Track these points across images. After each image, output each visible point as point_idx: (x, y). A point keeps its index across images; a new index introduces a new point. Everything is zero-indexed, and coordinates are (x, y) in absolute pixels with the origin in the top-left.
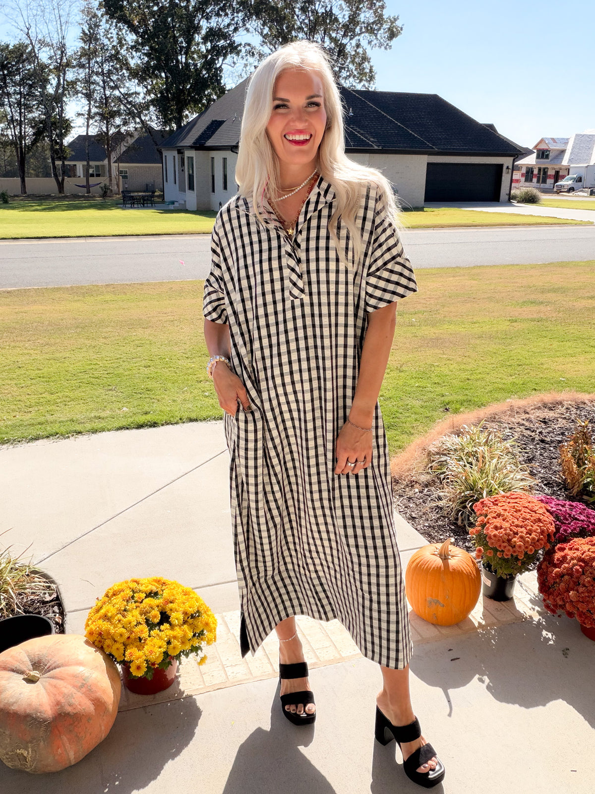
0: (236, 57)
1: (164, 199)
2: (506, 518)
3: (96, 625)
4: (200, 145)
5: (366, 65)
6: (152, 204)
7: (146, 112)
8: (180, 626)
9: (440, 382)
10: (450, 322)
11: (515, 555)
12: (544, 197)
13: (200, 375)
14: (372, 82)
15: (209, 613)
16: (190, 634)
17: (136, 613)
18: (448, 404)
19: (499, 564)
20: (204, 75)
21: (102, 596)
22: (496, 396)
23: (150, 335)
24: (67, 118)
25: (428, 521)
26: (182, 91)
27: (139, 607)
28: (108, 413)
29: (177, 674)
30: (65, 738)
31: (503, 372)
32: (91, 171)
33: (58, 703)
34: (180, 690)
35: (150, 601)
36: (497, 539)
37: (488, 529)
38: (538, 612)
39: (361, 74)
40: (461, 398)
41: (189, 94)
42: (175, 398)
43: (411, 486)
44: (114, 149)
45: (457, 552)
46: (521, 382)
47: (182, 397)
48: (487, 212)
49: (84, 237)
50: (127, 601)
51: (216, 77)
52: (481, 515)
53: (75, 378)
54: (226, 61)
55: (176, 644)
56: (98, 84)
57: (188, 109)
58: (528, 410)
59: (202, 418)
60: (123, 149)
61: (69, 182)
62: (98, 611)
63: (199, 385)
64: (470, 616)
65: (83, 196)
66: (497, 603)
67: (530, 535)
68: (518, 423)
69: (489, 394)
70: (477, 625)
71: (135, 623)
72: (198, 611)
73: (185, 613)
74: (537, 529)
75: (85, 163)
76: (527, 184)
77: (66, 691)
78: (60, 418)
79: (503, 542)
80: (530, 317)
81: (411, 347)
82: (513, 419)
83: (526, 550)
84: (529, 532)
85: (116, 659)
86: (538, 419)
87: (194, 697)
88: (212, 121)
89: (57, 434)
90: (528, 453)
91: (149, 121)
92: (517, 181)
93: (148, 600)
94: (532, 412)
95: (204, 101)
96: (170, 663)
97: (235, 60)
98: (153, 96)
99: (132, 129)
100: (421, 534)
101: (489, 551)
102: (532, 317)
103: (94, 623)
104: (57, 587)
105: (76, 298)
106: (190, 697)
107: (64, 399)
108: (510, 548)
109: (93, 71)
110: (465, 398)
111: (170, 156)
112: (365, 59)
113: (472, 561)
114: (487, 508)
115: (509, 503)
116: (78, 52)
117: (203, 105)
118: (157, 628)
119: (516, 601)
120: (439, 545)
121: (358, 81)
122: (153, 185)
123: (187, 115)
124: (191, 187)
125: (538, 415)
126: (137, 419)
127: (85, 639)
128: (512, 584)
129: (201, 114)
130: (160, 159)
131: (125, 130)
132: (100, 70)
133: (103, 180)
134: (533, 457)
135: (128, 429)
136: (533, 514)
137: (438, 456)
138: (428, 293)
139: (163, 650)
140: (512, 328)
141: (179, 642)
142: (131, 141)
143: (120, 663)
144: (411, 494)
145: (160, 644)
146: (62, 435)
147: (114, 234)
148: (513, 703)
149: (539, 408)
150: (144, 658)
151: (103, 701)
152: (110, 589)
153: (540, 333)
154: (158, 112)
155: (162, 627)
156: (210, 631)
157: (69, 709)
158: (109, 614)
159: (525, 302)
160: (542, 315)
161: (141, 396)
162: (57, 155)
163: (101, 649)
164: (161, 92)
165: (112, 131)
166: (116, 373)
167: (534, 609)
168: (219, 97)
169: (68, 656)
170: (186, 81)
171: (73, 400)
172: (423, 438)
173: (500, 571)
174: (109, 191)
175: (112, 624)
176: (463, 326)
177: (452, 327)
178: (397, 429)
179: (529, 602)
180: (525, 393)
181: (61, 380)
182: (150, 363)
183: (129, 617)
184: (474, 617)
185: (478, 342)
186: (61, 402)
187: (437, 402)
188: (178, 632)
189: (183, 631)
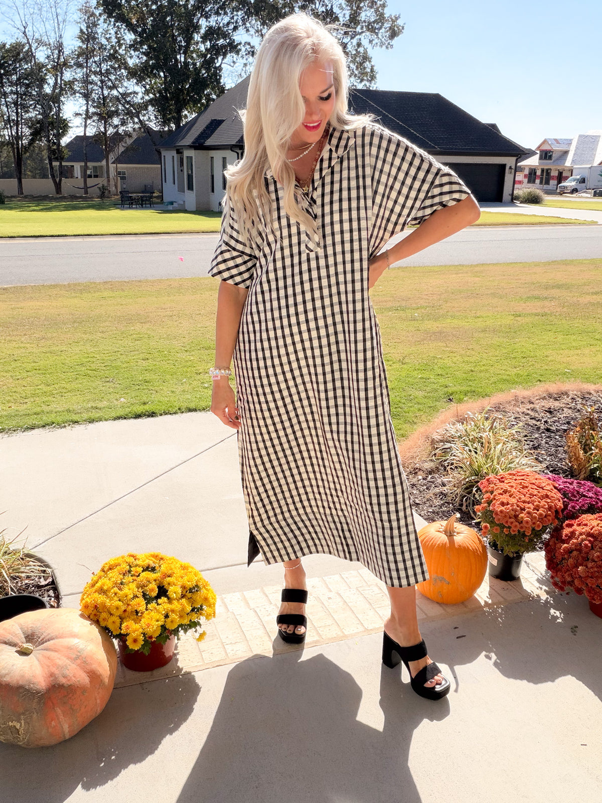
0: (235, 56)
1: (163, 200)
2: (513, 494)
3: (91, 598)
4: (199, 145)
5: (367, 64)
6: (150, 204)
7: (145, 112)
8: (178, 600)
9: (444, 373)
10: (453, 317)
11: (522, 530)
12: (547, 198)
13: (200, 368)
14: (373, 82)
15: (209, 588)
16: (189, 609)
17: (133, 586)
18: (452, 394)
19: (505, 541)
20: (203, 75)
21: (98, 571)
22: (500, 387)
23: (148, 329)
24: (64, 118)
25: (432, 507)
26: (181, 90)
27: (136, 580)
28: (105, 403)
29: (175, 652)
30: (59, 711)
31: (506, 364)
32: (89, 172)
33: (52, 675)
34: (179, 667)
35: (148, 574)
36: (503, 515)
37: (494, 505)
38: (545, 591)
39: (362, 74)
40: (465, 388)
41: (188, 94)
42: (174, 390)
43: (415, 474)
44: (111, 150)
45: (463, 529)
46: (526, 374)
47: (180, 388)
48: (490, 213)
49: (82, 235)
50: (124, 575)
51: (215, 77)
52: (487, 492)
53: (72, 370)
54: (225, 61)
55: (174, 618)
56: (96, 84)
57: (187, 109)
58: (533, 400)
59: (201, 408)
60: (121, 149)
61: (66, 183)
62: (93, 585)
63: (198, 377)
64: (475, 595)
65: (81, 197)
66: (503, 583)
67: (538, 510)
68: (523, 413)
69: (493, 385)
70: (483, 603)
71: (132, 596)
72: (197, 586)
73: (184, 587)
74: (545, 505)
75: (83, 164)
76: (530, 185)
77: (60, 662)
78: (56, 408)
79: (510, 518)
80: (534, 311)
81: (413, 341)
82: (518, 409)
83: (533, 526)
84: (537, 508)
85: (112, 632)
86: (543, 408)
87: (193, 674)
88: (212, 120)
89: (53, 423)
90: (533, 441)
91: (147, 121)
92: (520, 182)
93: (144, 574)
94: (537, 402)
95: (203, 101)
96: (168, 637)
97: (235, 60)
98: (151, 96)
99: (130, 129)
100: (425, 519)
101: (495, 527)
102: (536, 311)
103: (90, 597)
104: (53, 572)
105: (73, 295)
106: (188, 674)
107: (60, 390)
108: (517, 524)
109: (91, 71)
110: (469, 389)
111: (169, 156)
112: (366, 58)
113: (478, 538)
114: (493, 485)
115: (516, 480)
116: (76, 51)
117: (202, 104)
118: (155, 601)
119: (522, 581)
120: (444, 523)
121: (359, 81)
122: (152, 187)
123: (186, 115)
124: (190, 187)
125: (543, 404)
126: (135, 409)
127: (80, 612)
128: (519, 564)
129: (200, 113)
130: (159, 160)
131: (123, 130)
132: (98, 69)
133: (102, 181)
134: (539, 445)
135: (125, 418)
136: (541, 490)
137: (442, 444)
138: (431, 289)
139: (160, 623)
140: (515, 322)
141: (177, 615)
142: (129, 141)
143: (116, 637)
144: (414, 481)
145: (158, 617)
146: (58, 424)
147: (112, 233)
148: (521, 679)
149: (544, 398)
150: (141, 630)
151: (99, 673)
152: (106, 564)
153: (544, 327)
154: (157, 111)
155: (160, 601)
156: (210, 606)
157: (63, 681)
158: (105, 588)
159: (528, 298)
160: (546, 310)
161: (139, 387)
162: (54, 155)
163: (97, 622)
164: (160, 92)
165: (111, 131)
166: (113, 365)
167: (541, 588)
168: (218, 96)
169: (62, 628)
170: (185, 80)
171: (69, 391)
172: (426, 427)
173: (506, 548)
174: (107, 192)
175: (108, 597)
176: (466, 320)
177: (455, 321)
178: (400, 419)
179: (536, 582)
180: (530, 384)
181: (57, 372)
182: (148, 356)
183: (126, 590)
184: (479, 596)
185: (482, 335)
186: (57, 393)
187: (441, 393)
188: (176, 605)
189: (181, 605)
